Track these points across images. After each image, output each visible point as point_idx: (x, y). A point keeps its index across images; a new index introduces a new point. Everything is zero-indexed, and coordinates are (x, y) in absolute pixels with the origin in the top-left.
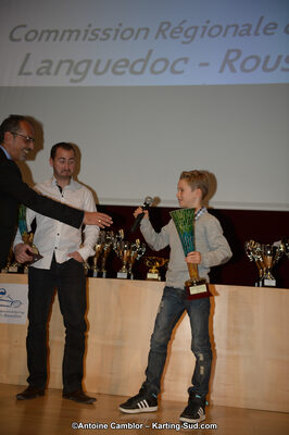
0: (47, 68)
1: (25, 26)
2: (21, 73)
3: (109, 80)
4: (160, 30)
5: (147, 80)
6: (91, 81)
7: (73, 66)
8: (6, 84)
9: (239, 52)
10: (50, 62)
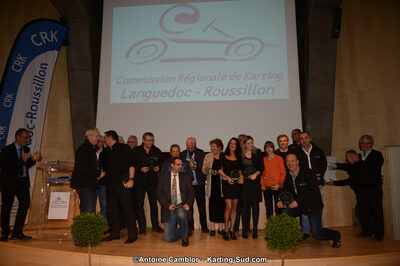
0: (133, 95)
1: (122, 77)
2: (123, 97)
3: (159, 100)
4: (180, 79)
5: (175, 99)
6: (152, 100)
7: (144, 94)
8: (116, 102)
9: (212, 88)
10: (134, 93)
